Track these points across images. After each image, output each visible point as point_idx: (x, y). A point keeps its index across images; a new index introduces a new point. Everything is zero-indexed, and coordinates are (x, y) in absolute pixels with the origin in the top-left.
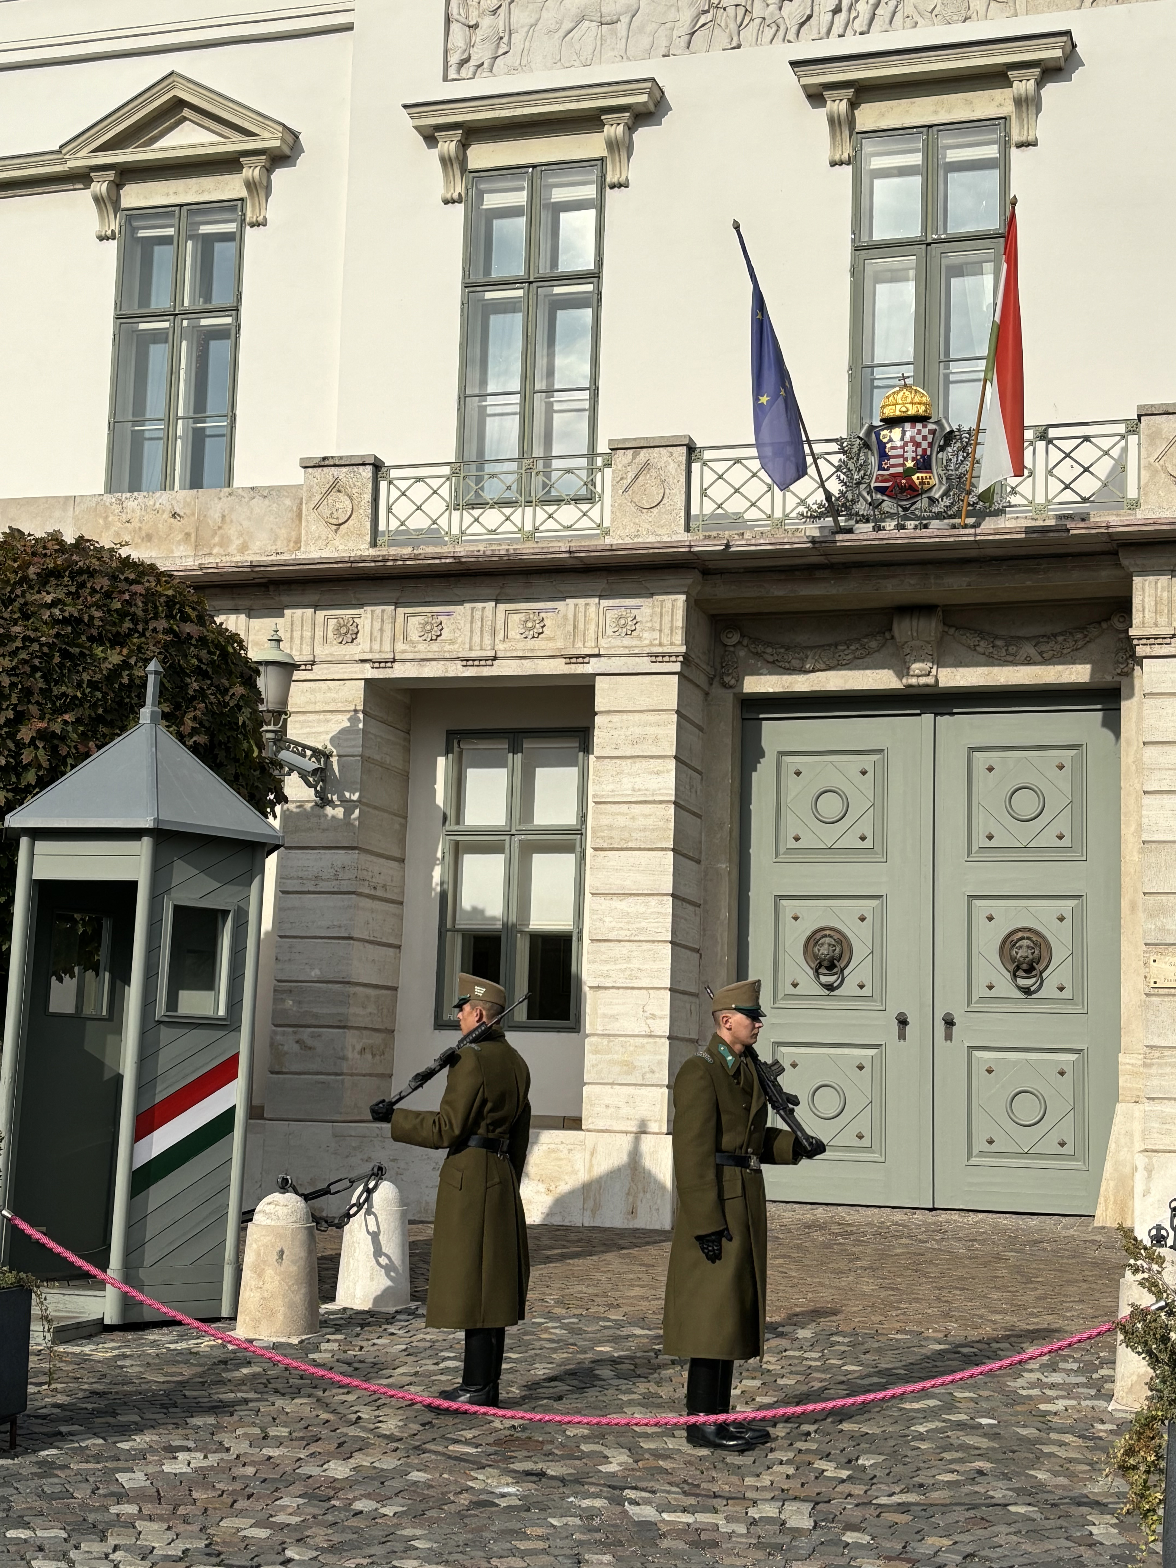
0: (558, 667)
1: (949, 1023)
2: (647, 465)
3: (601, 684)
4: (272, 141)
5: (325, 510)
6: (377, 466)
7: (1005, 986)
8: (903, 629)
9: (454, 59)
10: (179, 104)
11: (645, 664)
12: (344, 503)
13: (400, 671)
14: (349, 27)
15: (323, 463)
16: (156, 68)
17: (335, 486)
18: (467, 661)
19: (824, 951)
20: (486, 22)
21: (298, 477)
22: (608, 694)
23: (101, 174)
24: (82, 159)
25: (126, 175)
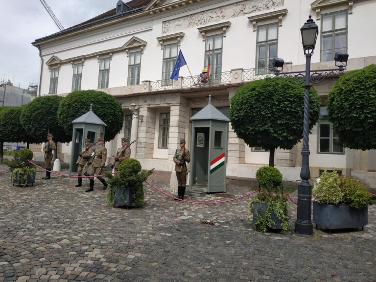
0: (166, 105)
3: (171, 107)
4: (143, 44)
6: (150, 82)
9: (163, 32)
10: (134, 40)
11: (176, 104)
12: (145, 86)
13: (151, 106)
14: (152, 29)
15: (144, 81)
16: (131, 37)
17: (145, 84)
18: (158, 105)
20: (166, 27)
22: (172, 108)
23: (127, 49)
24: (125, 47)
25: (130, 49)
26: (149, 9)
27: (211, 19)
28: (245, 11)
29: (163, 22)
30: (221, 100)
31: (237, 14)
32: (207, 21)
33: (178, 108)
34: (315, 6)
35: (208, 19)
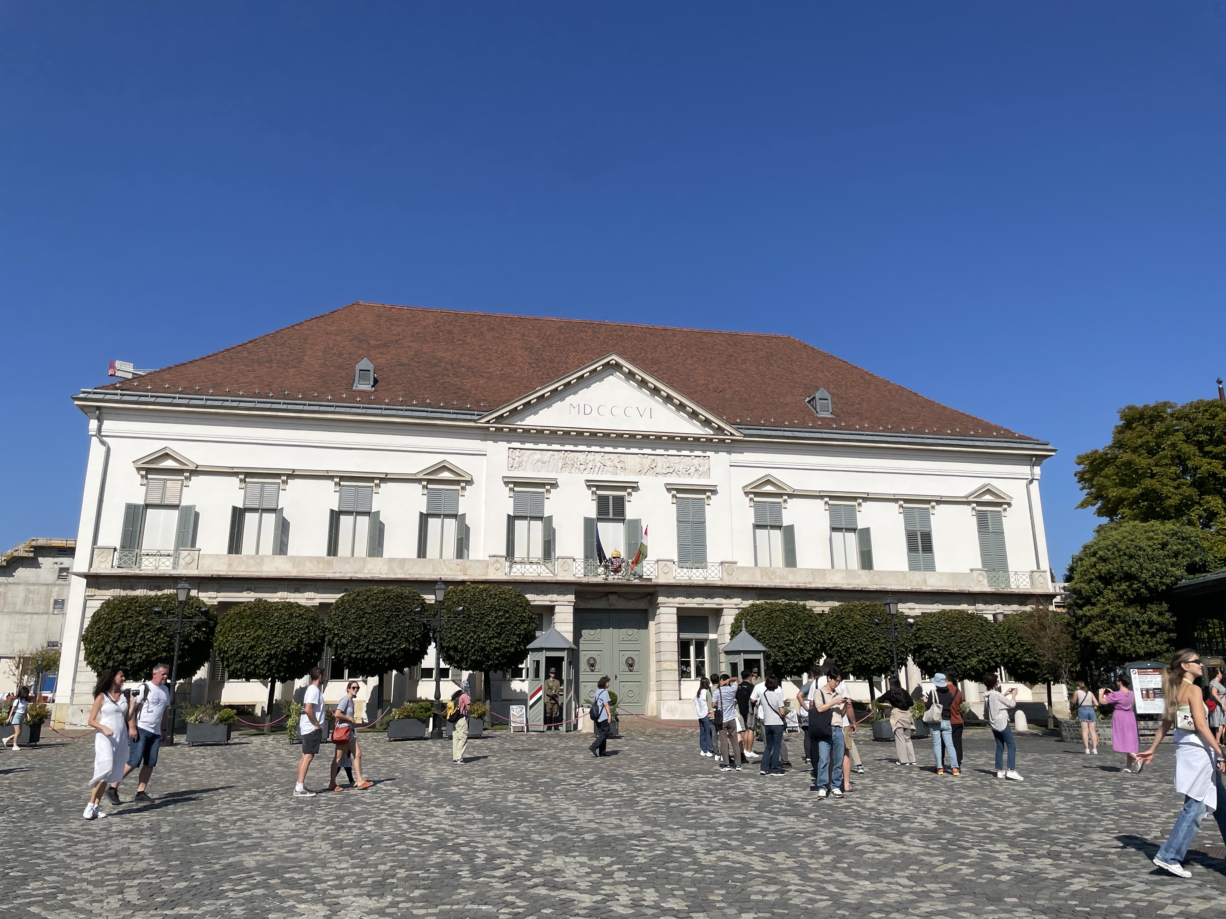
0: (548, 603)
1: (616, 677)
2: (565, 562)
4: (468, 479)
5: (494, 566)
6: (506, 558)
7: (627, 669)
8: (611, 597)
9: (510, 466)
10: (445, 467)
11: (567, 603)
12: (499, 565)
14: (486, 455)
15: (494, 556)
16: (440, 458)
17: (497, 561)
19: (592, 662)
20: (517, 459)
21: (488, 559)
22: (557, 609)
23: (424, 480)
24: (420, 476)
25: (430, 481)
26: (488, 422)
27: (602, 467)
28: (658, 470)
29: (509, 448)
30: (630, 599)
31: (646, 471)
32: (597, 469)
33: (571, 609)
34: (748, 489)
35: (598, 466)
